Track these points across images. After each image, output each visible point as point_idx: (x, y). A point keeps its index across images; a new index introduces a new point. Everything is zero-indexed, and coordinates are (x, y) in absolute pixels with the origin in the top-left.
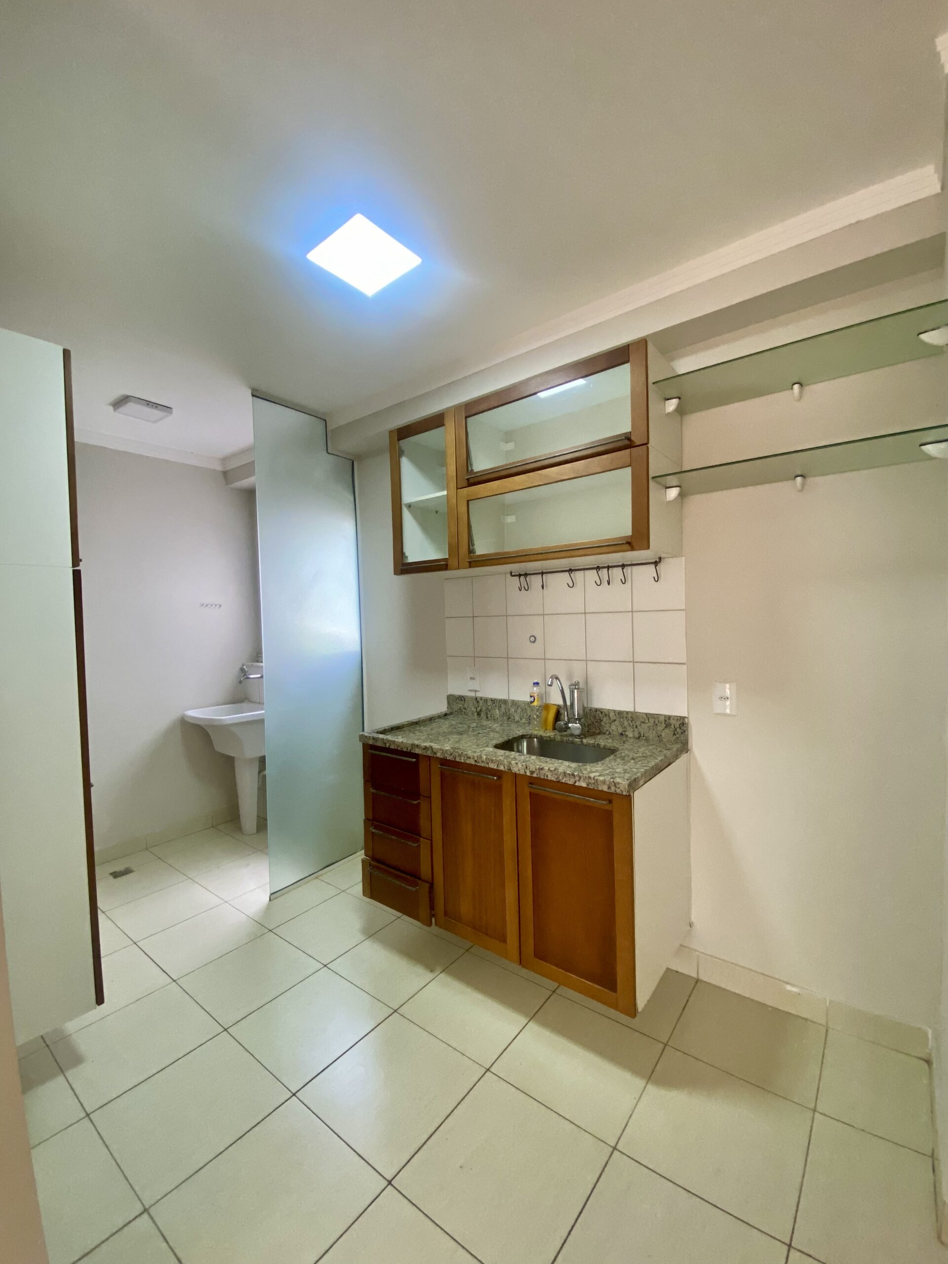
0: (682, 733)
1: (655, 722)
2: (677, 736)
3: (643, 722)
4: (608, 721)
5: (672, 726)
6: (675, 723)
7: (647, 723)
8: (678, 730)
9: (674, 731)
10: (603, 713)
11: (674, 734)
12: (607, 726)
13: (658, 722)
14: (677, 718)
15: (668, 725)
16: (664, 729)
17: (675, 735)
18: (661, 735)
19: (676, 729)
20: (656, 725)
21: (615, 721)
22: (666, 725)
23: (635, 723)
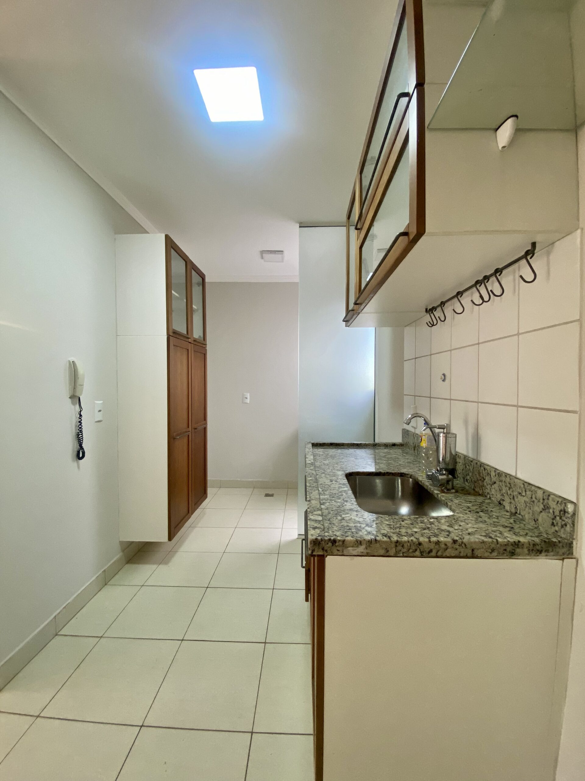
0: (562, 527)
1: (532, 498)
2: (557, 528)
3: (520, 493)
4: (489, 482)
5: (551, 511)
6: (555, 507)
7: (524, 496)
8: (558, 518)
9: (553, 519)
10: (486, 471)
11: (553, 524)
12: (488, 487)
13: (536, 498)
14: (558, 499)
15: (546, 508)
16: (541, 512)
17: (554, 526)
18: (537, 520)
19: (555, 517)
20: (533, 502)
21: (495, 483)
22: (544, 506)
23: (512, 492)
